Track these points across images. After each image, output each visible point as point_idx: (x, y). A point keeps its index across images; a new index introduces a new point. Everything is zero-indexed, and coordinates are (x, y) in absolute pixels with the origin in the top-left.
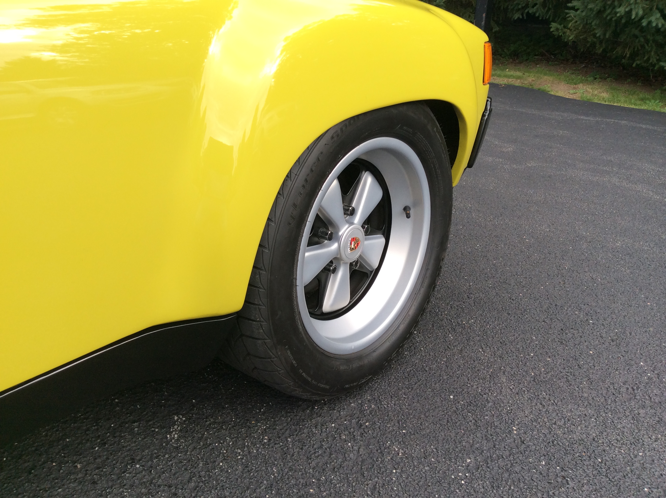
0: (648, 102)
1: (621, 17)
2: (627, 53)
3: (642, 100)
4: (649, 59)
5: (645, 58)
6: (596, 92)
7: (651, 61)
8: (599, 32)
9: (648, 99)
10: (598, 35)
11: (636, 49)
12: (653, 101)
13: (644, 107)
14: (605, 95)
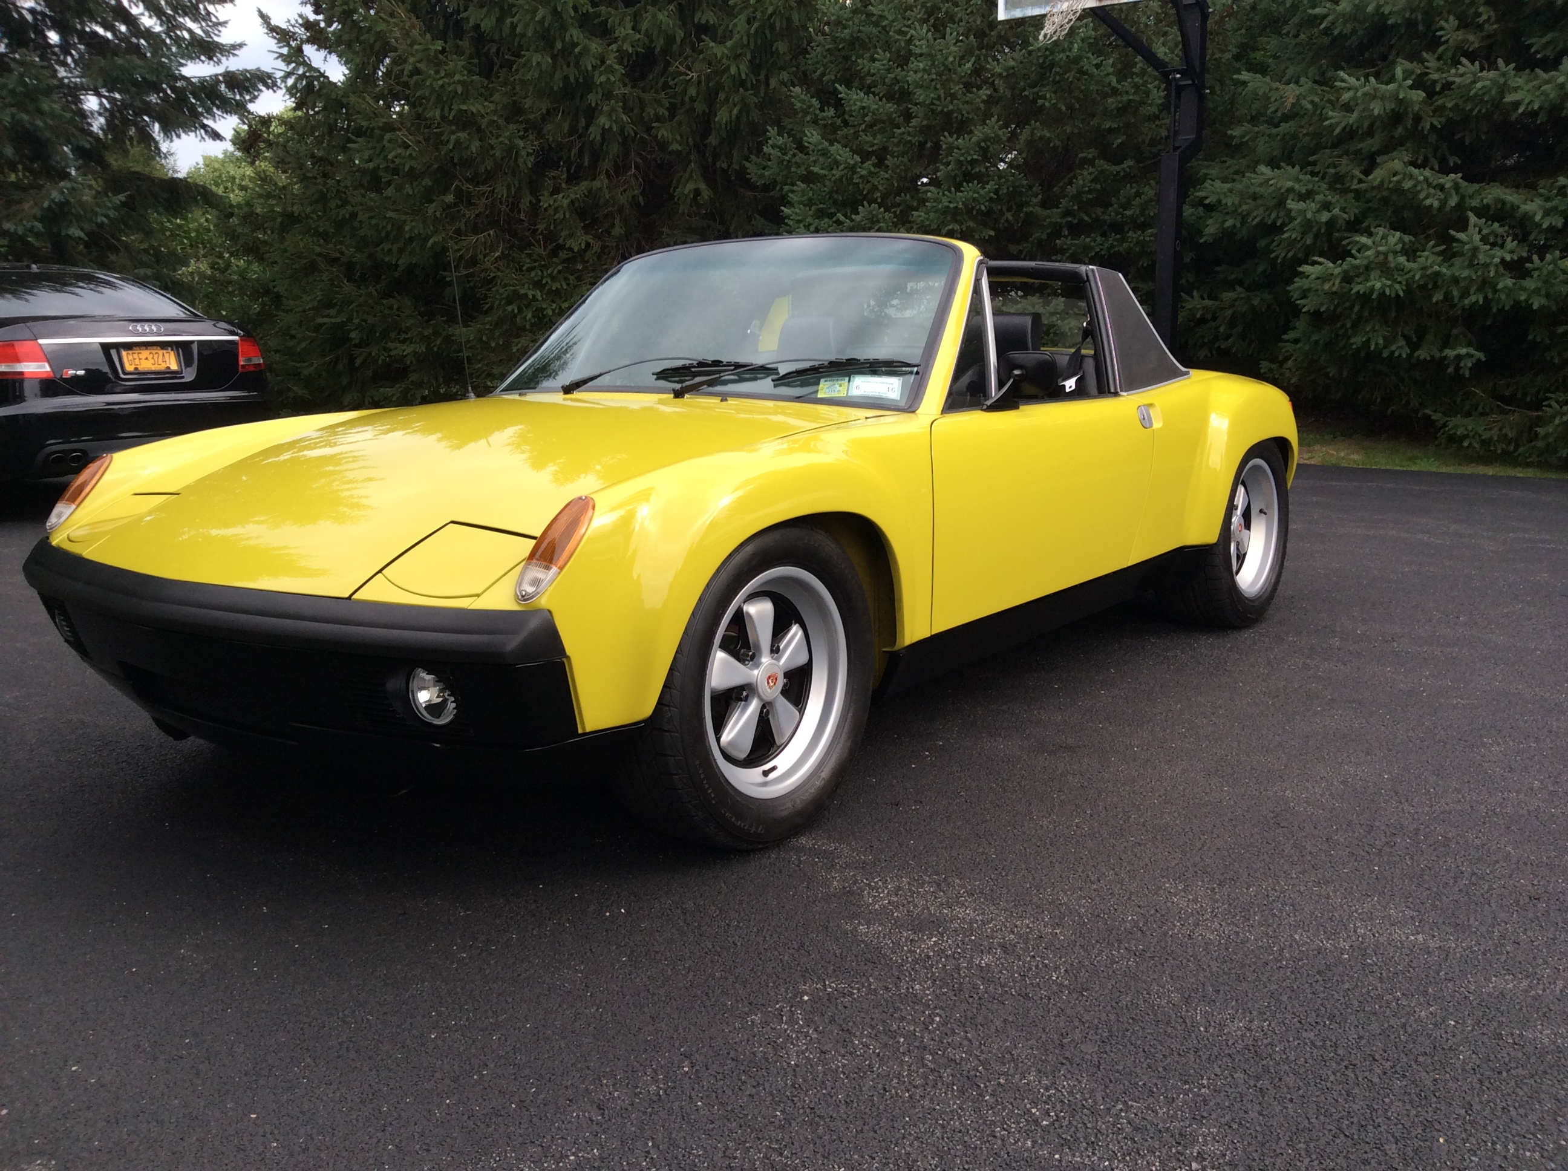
0: (1419, 461)
1: (1358, 350)
2: (1376, 398)
3: (1410, 459)
4: (1408, 403)
5: (1404, 402)
6: (1342, 454)
7: (1411, 405)
8: (1332, 371)
9: (1417, 458)
10: (1331, 375)
11: (1388, 391)
12: (1426, 460)
13: (1414, 468)
14: (1355, 457)
